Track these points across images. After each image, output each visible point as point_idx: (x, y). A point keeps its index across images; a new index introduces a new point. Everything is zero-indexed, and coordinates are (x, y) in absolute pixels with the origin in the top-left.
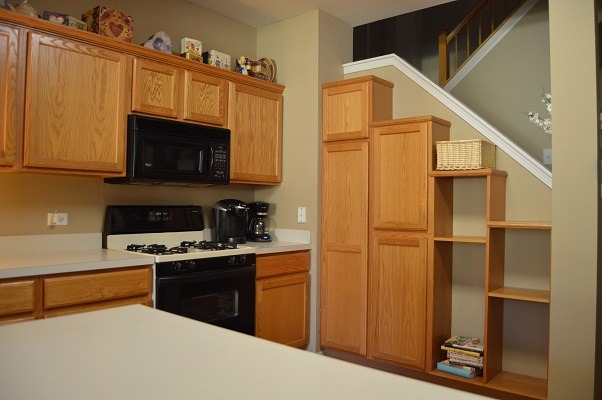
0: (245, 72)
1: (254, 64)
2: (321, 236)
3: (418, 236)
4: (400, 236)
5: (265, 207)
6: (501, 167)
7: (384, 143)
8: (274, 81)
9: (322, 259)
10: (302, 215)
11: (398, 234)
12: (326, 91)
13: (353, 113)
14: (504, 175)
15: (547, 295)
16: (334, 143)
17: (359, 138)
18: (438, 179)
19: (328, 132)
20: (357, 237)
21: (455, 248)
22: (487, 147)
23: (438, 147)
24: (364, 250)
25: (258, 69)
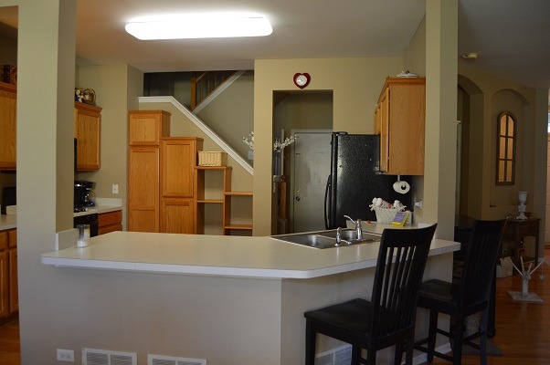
0: (80, 100)
1: (85, 94)
2: (129, 201)
3: (188, 200)
4: (179, 200)
5: (90, 185)
6: (229, 165)
7: (169, 150)
8: (94, 104)
9: (129, 215)
10: (115, 188)
11: (177, 199)
12: (131, 116)
13: (149, 130)
14: (231, 168)
15: (251, 226)
16: (136, 147)
17: (153, 146)
18: (199, 170)
19: (133, 140)
20: (153, 202)
21: (205, 205)
22: (224, 155)
23: (200, 154)
24: (157, 208)
25: (87, 97)
